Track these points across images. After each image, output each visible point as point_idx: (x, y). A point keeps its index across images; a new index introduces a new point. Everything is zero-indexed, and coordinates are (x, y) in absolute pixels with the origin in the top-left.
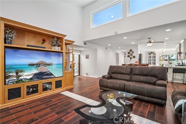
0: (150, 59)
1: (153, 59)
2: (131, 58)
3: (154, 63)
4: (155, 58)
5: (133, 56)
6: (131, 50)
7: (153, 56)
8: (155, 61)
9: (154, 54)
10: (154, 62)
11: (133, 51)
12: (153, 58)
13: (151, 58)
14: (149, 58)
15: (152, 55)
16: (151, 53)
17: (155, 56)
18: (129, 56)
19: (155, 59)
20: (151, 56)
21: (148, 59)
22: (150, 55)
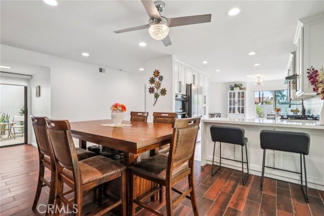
0: (232, 99)
1: (239, 101)
2: (157, 96)
3: (241, 110)
4: (243, 97)
5: (161, 88)
6: (157, 73)
7: (239, 93)
8: (243, 105)
9: (240, 89)
10: (241, 106)
11: (160, 75)
12: (239, 98)
13: (234, 97)
14: (230, 97)
15: (237, 90)
16: (236, 86)
17: (243, 93)
18: (151, 90)
19: (243, 101)
20: (234, 93)
21: (229, 99)
22: (232, 92)
